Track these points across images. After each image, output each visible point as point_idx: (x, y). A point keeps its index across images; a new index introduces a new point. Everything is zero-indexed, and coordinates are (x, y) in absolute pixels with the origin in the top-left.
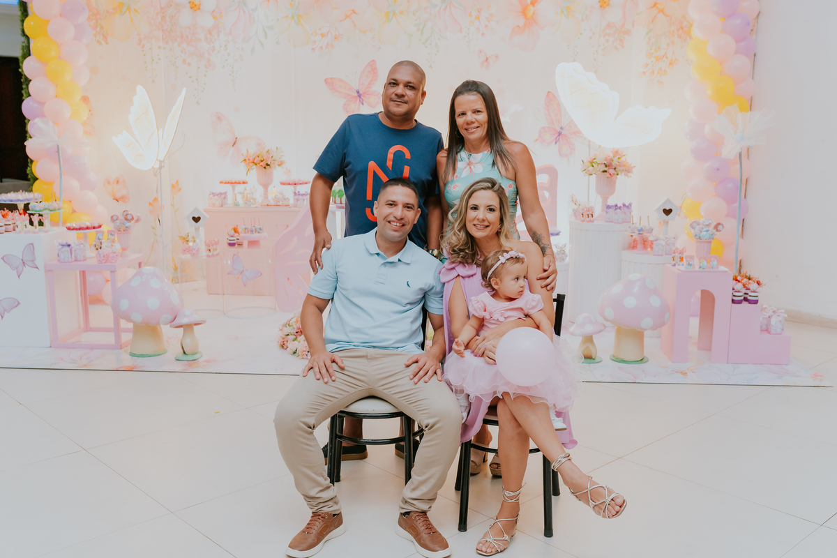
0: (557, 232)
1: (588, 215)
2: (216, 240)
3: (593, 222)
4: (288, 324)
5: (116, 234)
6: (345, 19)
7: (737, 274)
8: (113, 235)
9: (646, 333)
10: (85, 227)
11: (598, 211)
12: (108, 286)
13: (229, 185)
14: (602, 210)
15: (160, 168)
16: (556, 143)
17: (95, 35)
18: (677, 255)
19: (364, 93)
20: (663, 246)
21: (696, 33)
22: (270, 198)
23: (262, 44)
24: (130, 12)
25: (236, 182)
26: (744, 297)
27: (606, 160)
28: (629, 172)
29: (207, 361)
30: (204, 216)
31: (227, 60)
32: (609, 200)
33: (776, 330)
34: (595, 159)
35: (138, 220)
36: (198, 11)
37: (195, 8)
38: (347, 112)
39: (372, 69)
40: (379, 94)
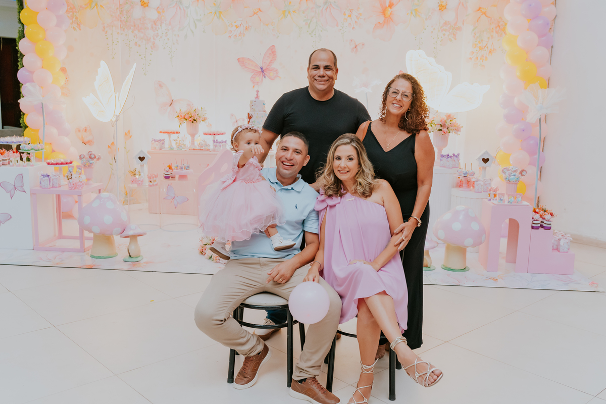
2: (156, 174)
5: (83, 169)
6: (253, 15)
7: (535, 208)
8: (80, 169)
9: (468, 249)
10: (60, 163)
12: (76, 206)
13: (166, 134)
14: (438, 159)
15: (117, 121)
17: (72, 24)
18: (492, 193)
19: (266, 69)
20: (482, 186)
21: (509, 30)
22: (196, 144)
23: (193, 32)
24: (97, 7)
25: (171, 133)
26: (541, 225)
27: (441, 121)
28: (458, 131)
29: (147, 263)
30: (147, 156)
31: (167, 43)
32: (443, 151)
33: (563, 250)
34: (433, 121)
35: (99, 159)
36: (147, 7)
37: (145, 5)
38: (253, 83)
39: (272, 51)
40: (277, 70)
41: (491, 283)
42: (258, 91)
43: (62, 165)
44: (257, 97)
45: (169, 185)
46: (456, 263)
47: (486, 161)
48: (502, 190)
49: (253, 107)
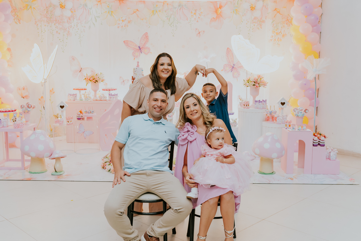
0: (232, 113)
1: (247, 105)
2: (72, 117)
3: (249, 108)
4: (106, 157)
5: (23, 114)
6: (133, 13)
7: (315, 133)
8: (21, 115)
9: (274, 160)
10: (8, 111)
11: (251, 103)
12: (19, 140)
13: (78, 90)
14: (253, 103)
15: (45, 82)
16: (231, 72)
17: (14, 19)
18: (288, 124)
19: (142, 48)
20: (281, 120)
21: (294, 22)
22: (97, 97)
23: (94, 24)
24: (31, 9)
25: (81, 89)
26: (318, 143)
27: (254, 79)
28: (265, 85)
29: (67, 175)
30: (66, 106)
31: (77, 32)
32: (256, 98)
33: (333, 159)
34: (249, 79)
35: (34, 108)
36: (64, 9)
37: (63, 7)
38: (134, 56)
39: (146, 36)
40: (149, 48)
41: (289, 181)
42: (138, 62)
43: (9, 112)
44: (138, 66)
45: (80, 124)
46: (267, 170)
47: (283, 104)
48: (294, 122)
49: (135, 72)
